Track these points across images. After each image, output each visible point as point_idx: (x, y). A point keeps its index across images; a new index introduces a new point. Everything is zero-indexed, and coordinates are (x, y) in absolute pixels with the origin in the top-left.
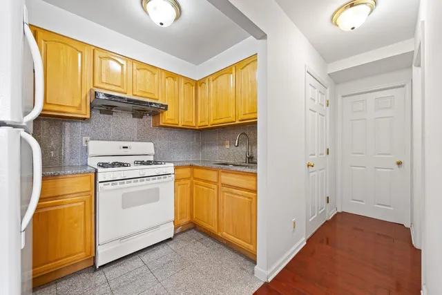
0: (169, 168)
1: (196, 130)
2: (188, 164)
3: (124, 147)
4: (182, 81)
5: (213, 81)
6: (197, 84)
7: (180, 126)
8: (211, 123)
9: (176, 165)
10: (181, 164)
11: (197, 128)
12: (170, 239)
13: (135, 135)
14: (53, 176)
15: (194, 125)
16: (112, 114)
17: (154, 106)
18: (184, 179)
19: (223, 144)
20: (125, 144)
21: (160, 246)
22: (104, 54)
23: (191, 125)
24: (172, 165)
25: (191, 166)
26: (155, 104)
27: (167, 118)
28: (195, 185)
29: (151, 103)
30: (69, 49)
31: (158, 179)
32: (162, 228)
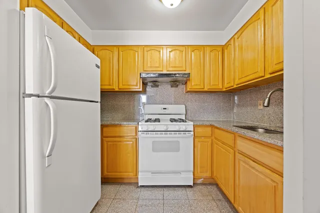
0: (189, 126)
1: (224, 92)
2: (208, 123)
3: (164, 109)
4: (208, 50)
5: (238, 38)
6: (223, 48)
7: (206, 89)
8: (236, 83)
9: (196, 124)
10: (201, 123)
11: (224, 90)
12: (190, 186)
13: (173, 100)
14: (118, 124)
15: (221, 87)
16: (158, 87)
17: (177, 75)
18: (205, 137)
19: (256, 105)
20: (165, 106)
21: (180, 189)
22: (149, 49)
23: (218, 88)
24: (192, 123)
25: (212, 126)
26: (179, 74)
27: (194, 84)
28: (215, 145)
29: (175, 74)
30: (132, 52)
31: (179, 134)
32: (183, 175)
